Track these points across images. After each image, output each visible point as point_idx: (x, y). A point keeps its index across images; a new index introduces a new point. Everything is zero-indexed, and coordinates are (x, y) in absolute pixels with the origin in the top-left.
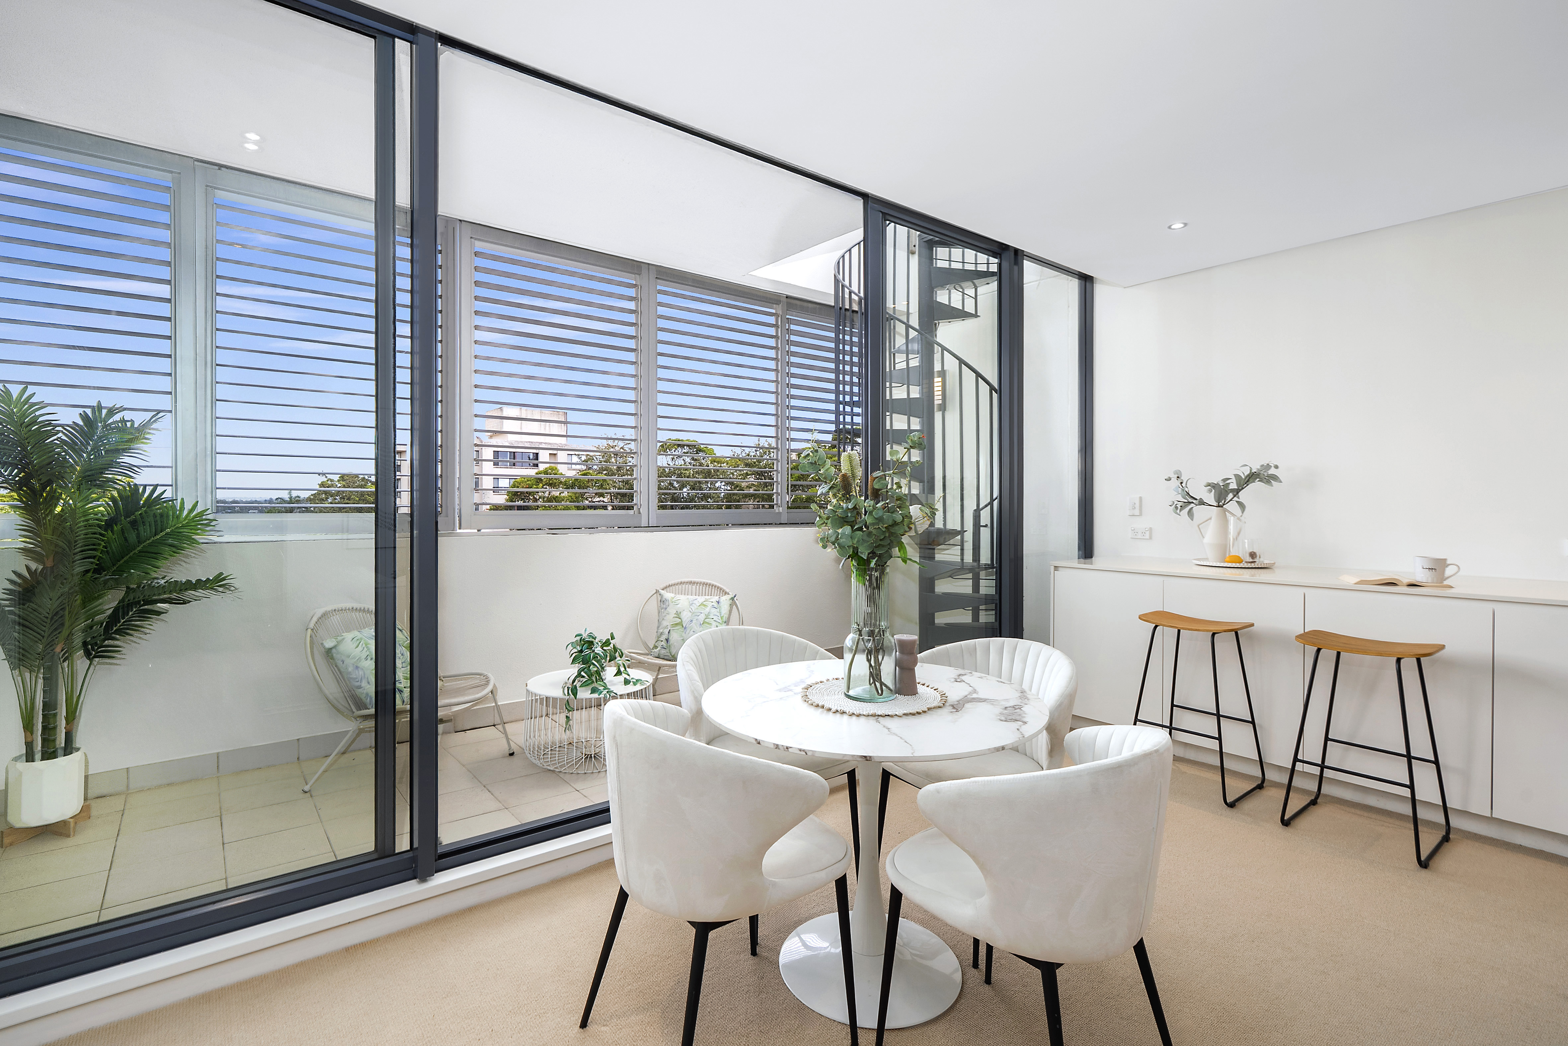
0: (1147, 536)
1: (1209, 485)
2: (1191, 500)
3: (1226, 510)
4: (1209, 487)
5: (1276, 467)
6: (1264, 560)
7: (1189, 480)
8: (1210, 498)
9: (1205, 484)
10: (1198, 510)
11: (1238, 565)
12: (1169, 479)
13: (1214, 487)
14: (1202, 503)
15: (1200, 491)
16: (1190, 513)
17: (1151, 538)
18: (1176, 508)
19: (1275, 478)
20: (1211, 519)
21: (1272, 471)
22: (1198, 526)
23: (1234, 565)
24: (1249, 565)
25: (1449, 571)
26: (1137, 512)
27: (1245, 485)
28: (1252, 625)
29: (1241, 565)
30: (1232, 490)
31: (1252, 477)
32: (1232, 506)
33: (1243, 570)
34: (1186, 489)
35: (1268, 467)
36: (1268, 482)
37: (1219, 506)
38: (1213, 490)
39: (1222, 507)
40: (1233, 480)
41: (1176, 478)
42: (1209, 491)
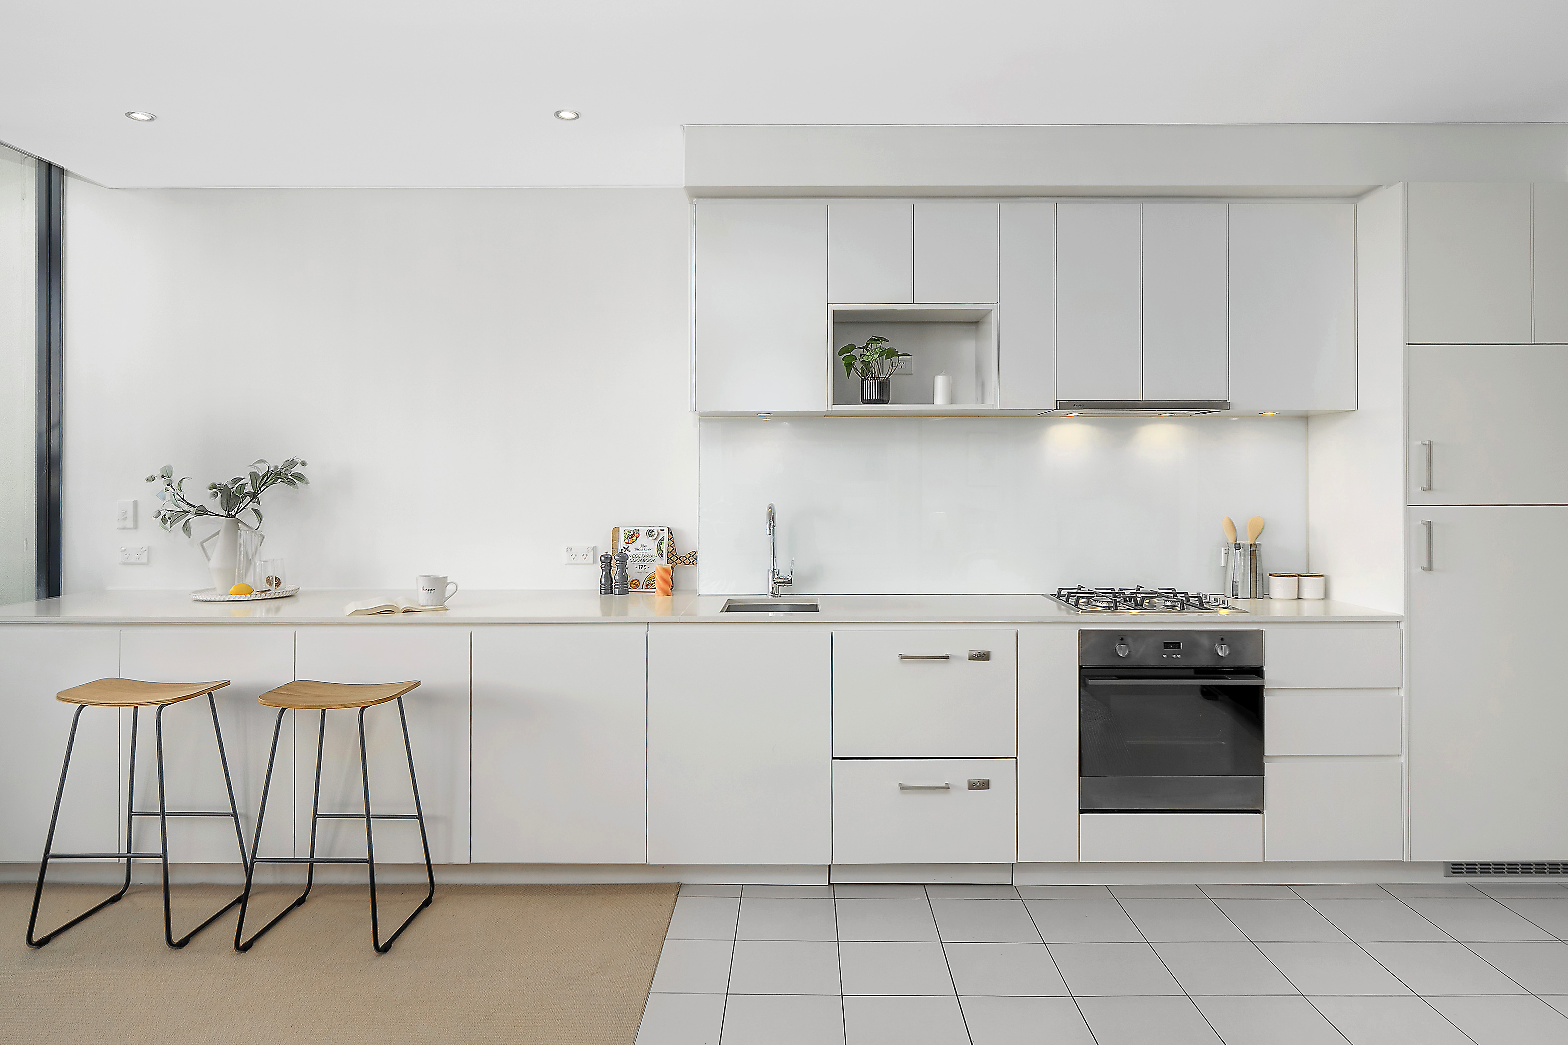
0: (144, 560)
1: (214, 487)
2: (187, 508)
3: (239, 521)
4: (215, 490)
5: (304, 464)
6: (287, 586)
7: (184, 480)
8: (215, 505)
9: (209, 484)
10: (195, 522)
11: (248, 597)
12: (151, 479)
13: (221, 490)
14: (201, 511)
16: (186, 528)
17: (149, 562)
18: (164, 520)
19: (300, 477)
20: (218, 533)
21: (298, 469)
22: (202, 544)
23: (243, 597)
24: (263, 596)
25: (450, 588)
26: (130, 523)
27: (264, 487)
28: (228, 683)
29: (252, 596)
30: (248, 494)
31: (274, 476)
32: (247, 516)
33: (250, 603)
34: (181, 494)
35: (292, 463)
36: (292, 483)
37: (229, 516)
38: (220, 494)
39: (232, 516)
40: (247, 480)
41: (163, 477)
42: (215, 495)
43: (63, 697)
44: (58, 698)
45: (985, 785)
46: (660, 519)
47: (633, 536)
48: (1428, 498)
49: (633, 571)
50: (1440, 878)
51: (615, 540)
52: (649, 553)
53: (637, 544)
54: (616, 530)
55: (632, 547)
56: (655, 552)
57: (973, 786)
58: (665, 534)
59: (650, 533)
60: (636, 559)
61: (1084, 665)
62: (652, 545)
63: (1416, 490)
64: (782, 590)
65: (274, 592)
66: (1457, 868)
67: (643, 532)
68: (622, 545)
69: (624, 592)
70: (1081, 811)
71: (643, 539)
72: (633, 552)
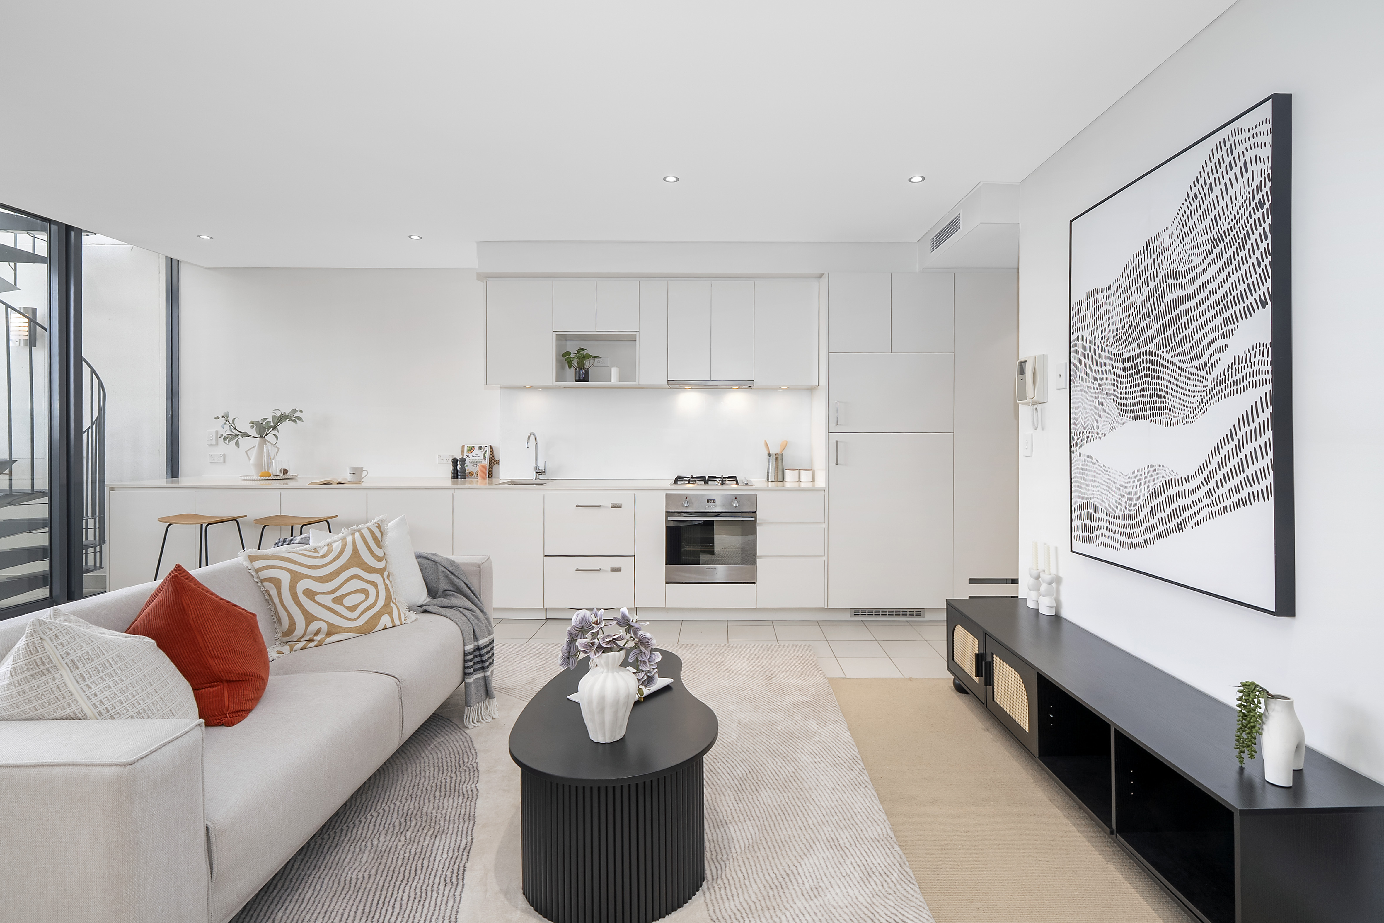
0: (222, 460)
1: (252, 422)
2: (237, 433)
3: (265, 440)
4: (253, 424)
5: (301, 411)
6: (291, 473)
7: (235, 419)
8: (253, 432)
9: (249, 421)
10: (242, 440)
11: (267, 478)
12: (218, 418)
13: (255, 424)
14: (245, 435)
15: (243, 426)
16: (237, 444)
17: (224, 462)
18: (225, 439)
19: (299, 418)
20: (255, 446)
21: (298, 414)
22: (246, 452)
23: (265, 478)
24: (276, 478)
25: (364, 473)
26: (214, 442)
27: (279, 423)
28: (245, 516)
29: (270, 478)
30: (271, 426)
31: (282, 418)
32: (270, 438)
33: (271, 481)
34: (234, 426)
35: (295, 411)
36: (295, 421)
37: (261, 437)
38: (255, 426)
39: (262, 438)
40: (270, 419)
41: (223, 417)
42: (252, 427)
43: (161, 520)
44: (159, 520)
45: (619, 570)
46: (486, 442)
47: (471, 449)
48: (838, 429)
49: (469, 468)
50: (847, 617)
51: (463, 452)
52: (479, 458)
53: (473, 454)
54: (463, 447)
55: (470, 455)
56: (482, 458)
57: (613, 570)
58: (488, 449)
59: (480, 448)
60: (471, 461)
61: (668, 510)
62: (481, 454)
63: (832, 425)
64: (541, 476)
65: (282, 476)
66: (856, 612)
67: (476, 448)
68: (465, 454)
69: (464, 477)
70: (667, 582)
71: (476, 451)
72: (471, 458)
